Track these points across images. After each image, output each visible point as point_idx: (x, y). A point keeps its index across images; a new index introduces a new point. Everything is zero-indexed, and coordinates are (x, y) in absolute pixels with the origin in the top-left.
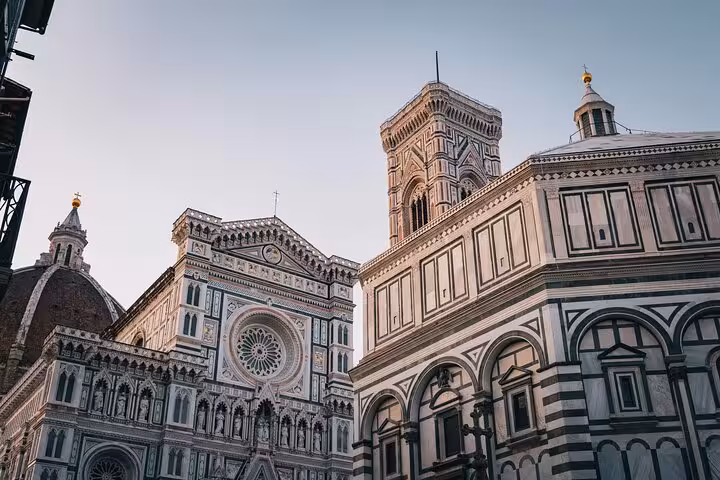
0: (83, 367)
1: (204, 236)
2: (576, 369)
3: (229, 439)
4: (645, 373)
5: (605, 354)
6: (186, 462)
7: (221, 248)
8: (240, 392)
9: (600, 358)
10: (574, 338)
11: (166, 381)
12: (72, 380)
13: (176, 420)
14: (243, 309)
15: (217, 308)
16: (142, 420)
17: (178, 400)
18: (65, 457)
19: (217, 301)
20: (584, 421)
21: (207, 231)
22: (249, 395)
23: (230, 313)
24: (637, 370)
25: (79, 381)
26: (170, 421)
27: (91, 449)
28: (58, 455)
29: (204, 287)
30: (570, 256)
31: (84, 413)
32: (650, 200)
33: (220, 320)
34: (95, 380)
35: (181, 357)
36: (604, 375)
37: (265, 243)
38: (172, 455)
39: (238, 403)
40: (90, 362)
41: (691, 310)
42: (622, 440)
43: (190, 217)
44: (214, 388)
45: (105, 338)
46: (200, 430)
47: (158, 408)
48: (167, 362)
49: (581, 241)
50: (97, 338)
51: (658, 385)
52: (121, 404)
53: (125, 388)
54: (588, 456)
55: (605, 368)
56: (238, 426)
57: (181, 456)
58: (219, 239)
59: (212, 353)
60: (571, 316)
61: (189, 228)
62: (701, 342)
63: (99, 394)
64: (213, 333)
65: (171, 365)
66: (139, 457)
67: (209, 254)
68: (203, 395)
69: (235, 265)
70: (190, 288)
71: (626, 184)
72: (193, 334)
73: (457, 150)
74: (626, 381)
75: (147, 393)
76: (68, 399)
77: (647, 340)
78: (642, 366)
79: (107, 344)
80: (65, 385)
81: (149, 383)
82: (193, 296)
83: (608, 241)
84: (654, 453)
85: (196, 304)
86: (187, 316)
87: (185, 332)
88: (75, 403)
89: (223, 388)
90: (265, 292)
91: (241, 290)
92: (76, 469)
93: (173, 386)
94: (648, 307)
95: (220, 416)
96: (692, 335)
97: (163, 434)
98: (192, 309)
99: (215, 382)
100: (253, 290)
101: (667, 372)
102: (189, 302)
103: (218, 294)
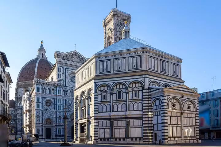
0: (40, 86)
1: (60, 57)
2: (97, 94)
3: (69, 97)
4: (107, 94)
5: (102, 91)
6: (61, 101)
7: (64, 59)
8: (71, 88)
9: (101, 92)
10: (97, 89)
11: (56, 87)
12: (39, 88)
13: (59, 94)
14: (70, 71)
15: (64, 72)
16: (53, 94)
17: (59, 90)
18: (40, 102)
19: (64, 70)
20: (97, 102)
21: (61, 56)
22: (72, 88)
23: (67, 73)
24: (106, 93)
25: (40, 88)
26: (58, 94)
27: (44, 100)
28: (39, 101)
29: (61, 68)
30: (99, 74)
31: (42, 94)
32: (114, 62)
33: (65, 74)
34: (43, 88)
35: (58, 82)
36: (101, 95)
37: (73, 56)
38: (59, 100)
39: (70, 90)
40: (42, 85)
41: (116, 84)
42: (102, 105)
43: (57, 53)
44: (65, 88)
45: (44, 80)
46: (64, 95)
47: (56, 92)
48: (56, 83)
49: (101, 71)
50: (42, 80)
51: (109, 96)
52: (49, 92)
53: (49, 89)
54: (97, 107)
55: (101, 93)
56: (71, 94)
57: (60, 100)
58: (64, 57)
59: (65, 81)
60: (97, 85)
61: (57, 55)
62: (116, 89)
63: (44, 90)
64: (64, 77)
65: (57, 84)
66: (53, 101)
67: (62, 61)
68: (64, 89)
69: (67, 62)
70: (59, 68)
71: (110, 59)
72: (60, 78)
73: (119, 27)
74: (104, 95)
75: (53, 89)
76: (39, 92)
77: (108, 89)
78: (107, 93)
79: (44, 81)
80: (38, 89)
81: (53, 87)
82: (59, 70)
83: (106, 71)
84: (106, 106)
85: (60, 71)
86: (59, 74)
87: (59, 77)
88: (40, 92)
89: (67, 87)
90: (74, 67)
91: (69, 68)
92: (43, 103)
93: (57, 88)
94: (109, 83)
95: (67, 93)
96: (115, 88)
97: (57, 97)
98: (59, 73)
99: (65, 86)
100: (71, 67)
101: (110, 94)
102: (59, 71)
103: (65, 69)
